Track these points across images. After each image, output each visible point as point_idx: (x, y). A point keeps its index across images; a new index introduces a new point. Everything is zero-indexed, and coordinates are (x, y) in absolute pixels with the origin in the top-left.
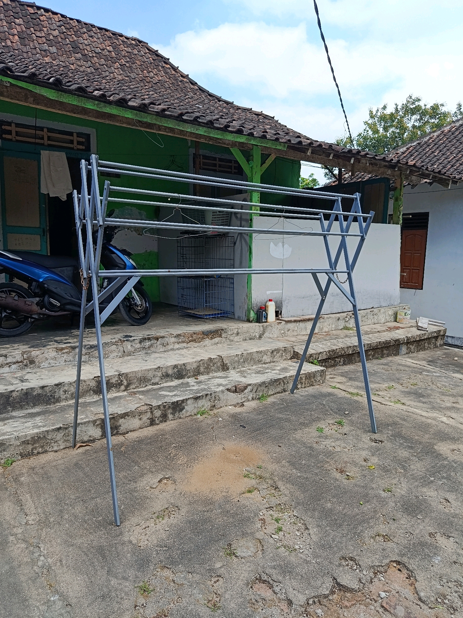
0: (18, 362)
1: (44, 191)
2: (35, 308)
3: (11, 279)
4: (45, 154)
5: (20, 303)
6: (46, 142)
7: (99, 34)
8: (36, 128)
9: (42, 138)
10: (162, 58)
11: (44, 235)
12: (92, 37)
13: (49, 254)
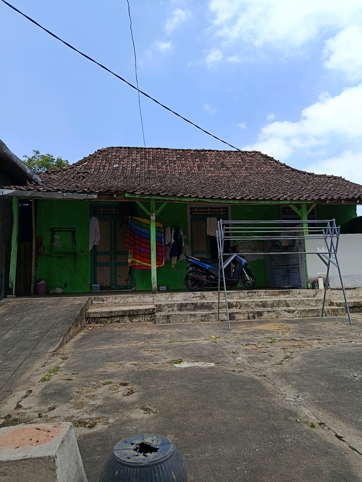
0: (199, 297)
1: (208, 234)
2: (205, 279)
3: (196, 269)
4: (208, 219)
5: (199, 277)
6: (209, 213)
7: (235, 155)
8: (205, 208)
9: (207, 212)
10: (269, 158)
11: (208, 254)
12: (231, 157)
13: (210, 258)
